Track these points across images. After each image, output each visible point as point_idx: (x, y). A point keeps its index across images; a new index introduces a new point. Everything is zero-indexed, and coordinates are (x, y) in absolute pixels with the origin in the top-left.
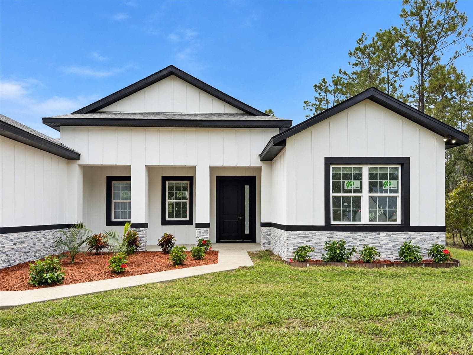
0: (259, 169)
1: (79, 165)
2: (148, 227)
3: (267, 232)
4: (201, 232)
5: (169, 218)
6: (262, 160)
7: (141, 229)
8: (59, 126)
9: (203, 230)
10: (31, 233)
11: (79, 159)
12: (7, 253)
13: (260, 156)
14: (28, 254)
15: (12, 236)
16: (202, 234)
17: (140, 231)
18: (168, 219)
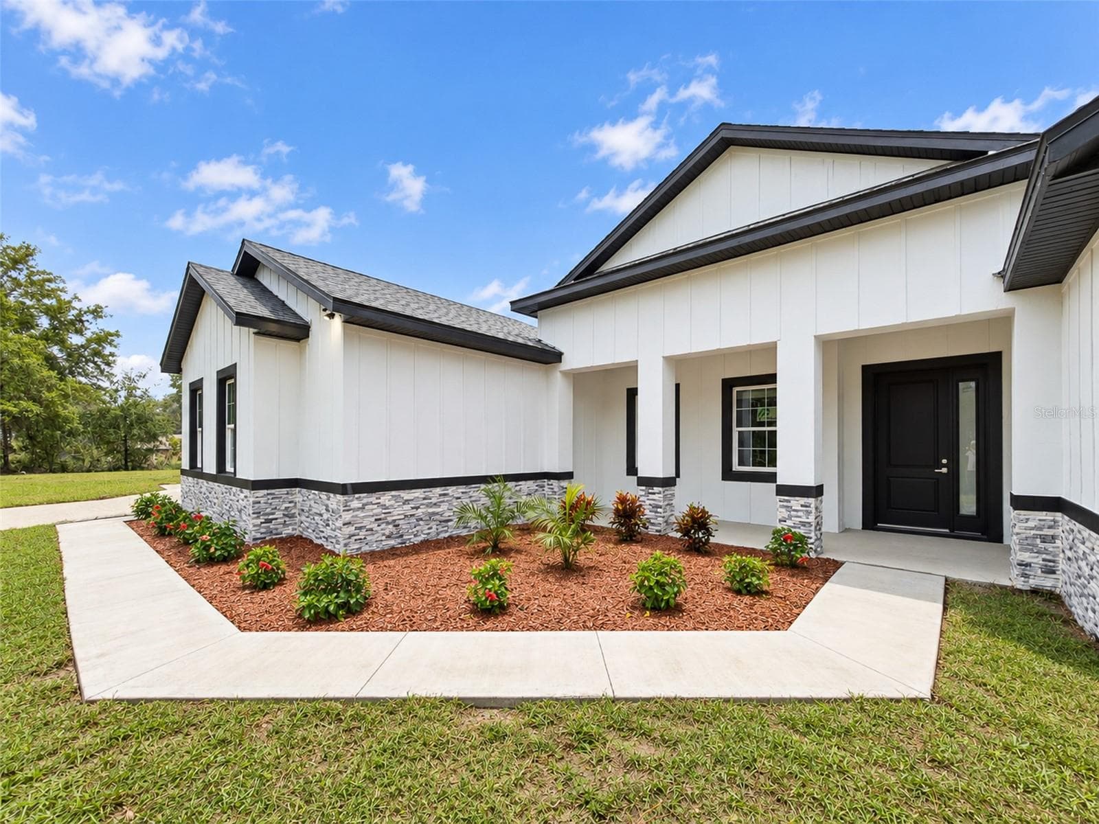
0: (1003, 322)
1: (560, 372)
2: (675, 485)
3: (1040, 529)
4: (791, 507)
5: (739, 465)
6: (1009, 290)
7: (656, 489)
8: (536, 311)
9: (796, 502)
10: (457, 489)
11: (561, 362)
12: (397, 522)
13: (1001, 275)
14: (450, 524)
15: (406, 495)
16: (793, 513)
17: (654, 494)
18: (736, 467)
